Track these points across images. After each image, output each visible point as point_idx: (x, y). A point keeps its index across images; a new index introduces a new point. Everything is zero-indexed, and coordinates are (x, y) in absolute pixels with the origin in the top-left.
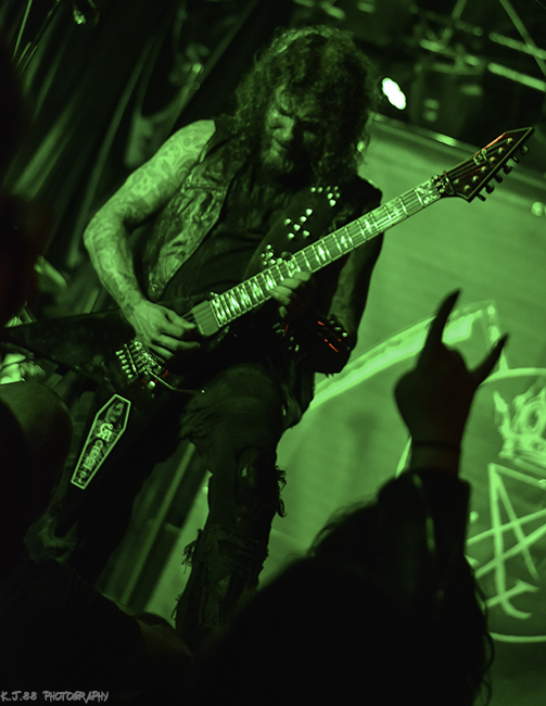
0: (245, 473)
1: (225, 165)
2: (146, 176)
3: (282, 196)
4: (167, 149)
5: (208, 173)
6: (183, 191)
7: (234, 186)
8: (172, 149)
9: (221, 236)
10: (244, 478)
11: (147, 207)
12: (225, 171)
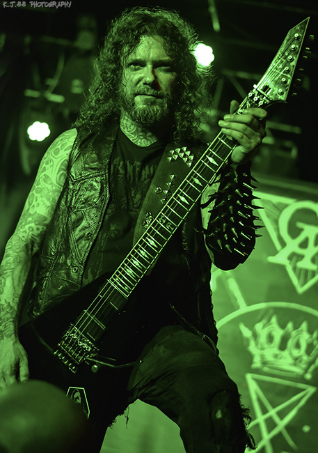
0: (219, 415)
1: (98, 155)
2: (36, 195)
3: (147, 168)
4: (44, 165)
5: (87, 166)
6: (71, 187)
7: (112, 169)
8: (47, 163)
9: (112, 219)
10: (220, 419)
11: (45, 219)
12: (100, 159)
